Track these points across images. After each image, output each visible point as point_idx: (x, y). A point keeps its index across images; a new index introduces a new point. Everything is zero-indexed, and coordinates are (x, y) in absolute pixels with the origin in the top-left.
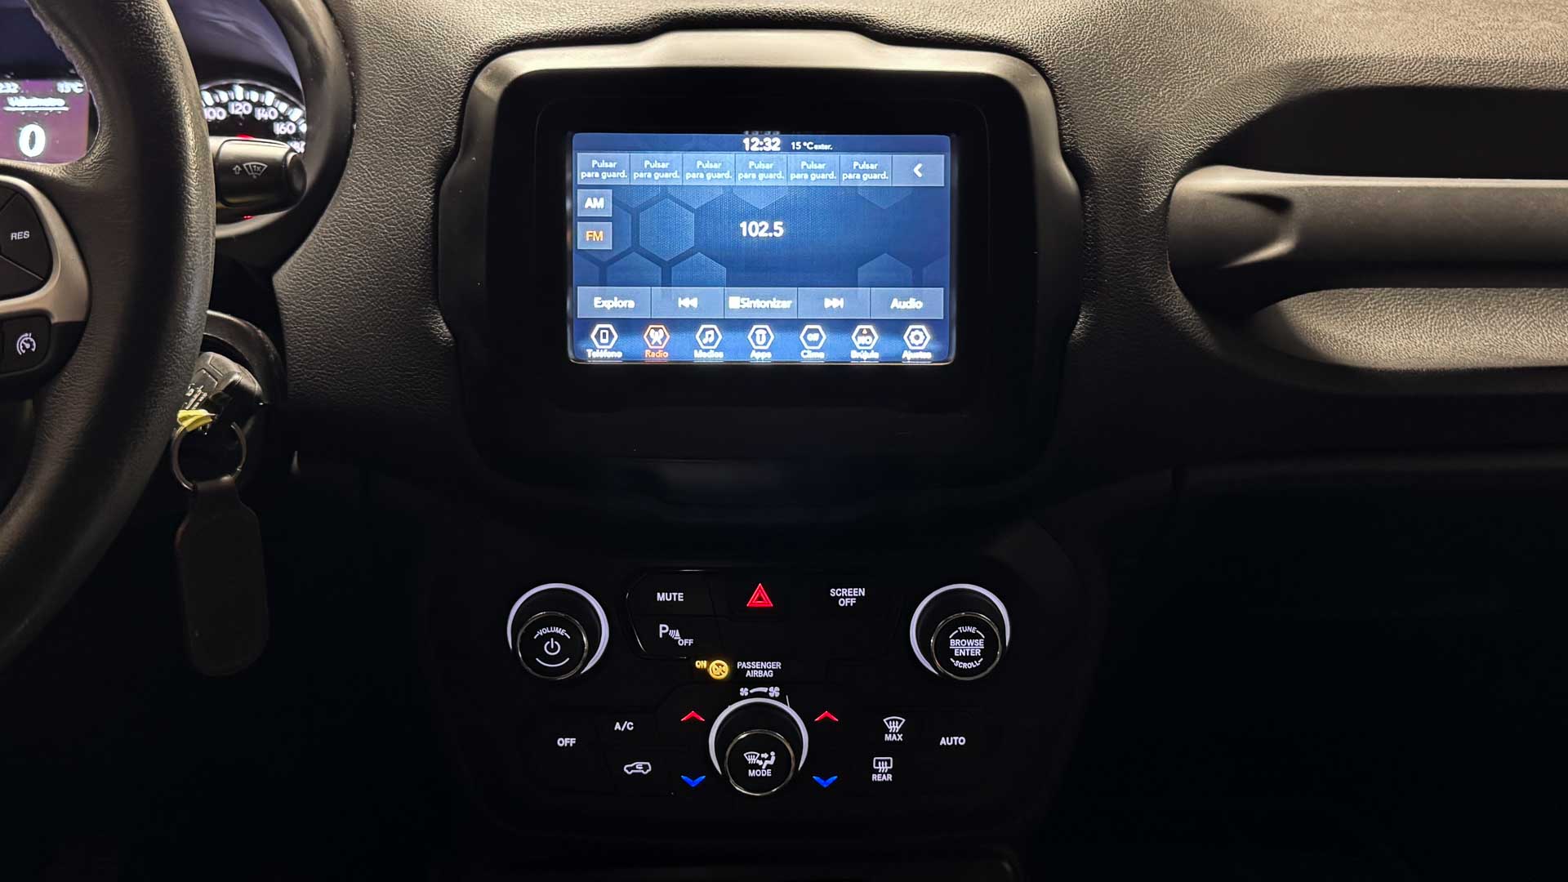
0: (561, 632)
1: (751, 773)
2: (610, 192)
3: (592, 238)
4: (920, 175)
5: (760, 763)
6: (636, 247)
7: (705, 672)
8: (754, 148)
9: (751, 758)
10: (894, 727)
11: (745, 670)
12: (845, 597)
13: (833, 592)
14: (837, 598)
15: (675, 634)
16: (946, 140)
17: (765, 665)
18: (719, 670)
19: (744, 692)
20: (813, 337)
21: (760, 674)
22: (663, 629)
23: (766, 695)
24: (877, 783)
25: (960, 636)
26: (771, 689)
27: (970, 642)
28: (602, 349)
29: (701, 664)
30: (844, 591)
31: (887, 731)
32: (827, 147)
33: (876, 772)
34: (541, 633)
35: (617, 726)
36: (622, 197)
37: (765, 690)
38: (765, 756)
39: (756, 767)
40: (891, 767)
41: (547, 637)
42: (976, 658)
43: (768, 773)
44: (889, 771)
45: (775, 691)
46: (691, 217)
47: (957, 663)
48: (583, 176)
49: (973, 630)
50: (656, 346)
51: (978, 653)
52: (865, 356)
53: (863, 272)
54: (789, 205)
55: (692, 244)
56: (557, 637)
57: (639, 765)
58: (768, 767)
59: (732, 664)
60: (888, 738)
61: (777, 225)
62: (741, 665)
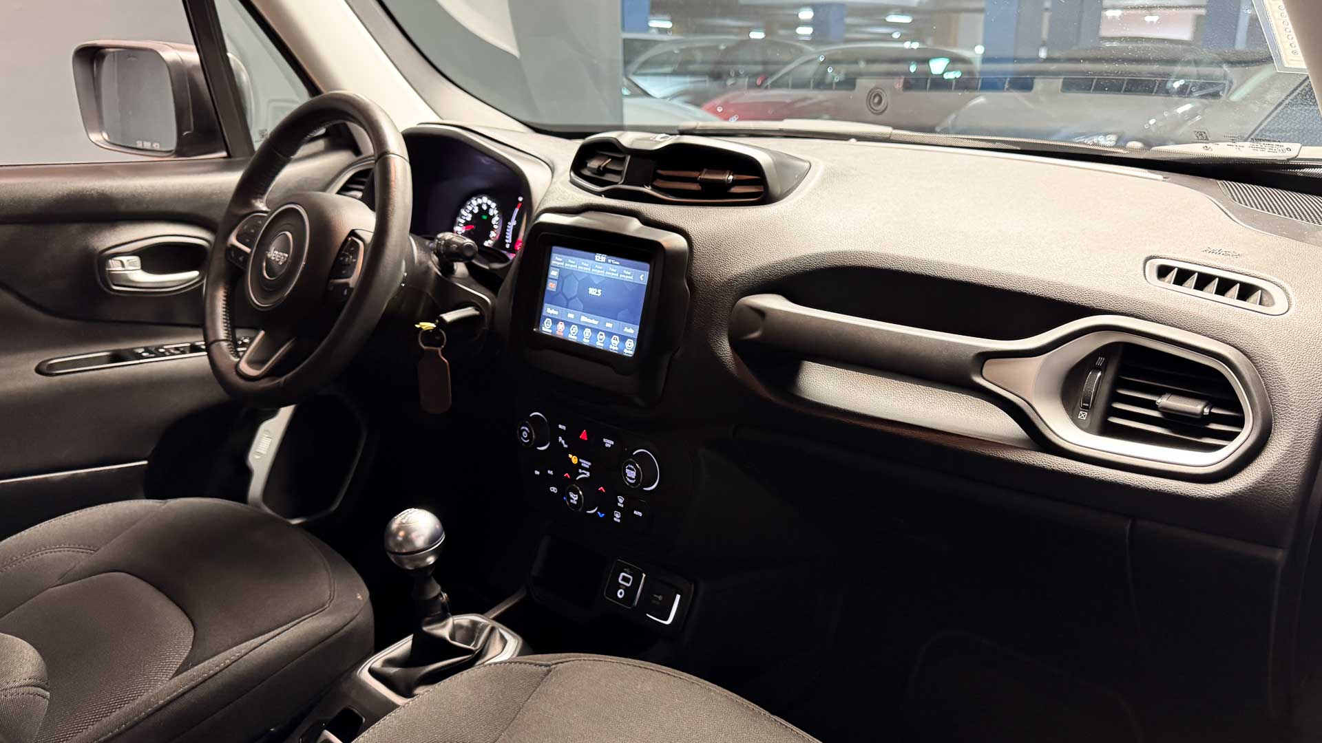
0: (527, 429)
1: (571, 501)
2: (558, 270)
3: (551, 286)
4: (642, 279)
5: (573, 497)
6: (561, 292)
7: (571, 459)
8: (598, 260)
9: (571, 495)
10: (621, 500)
11: (582, 463)
12: (608, 443)
13: (605, 440)
14: (606, 443)
15: (563, 442)
16: (647, 266)
17: (587, 463)
18: (574, 460)
19: (581, 471)
20: (601, 337)
21: (585, 466)
22: (561, 439)
23: (586, 475)
24: (615, 521)
25: (628, 468)
26: (588, 473)
28: (546, 328)
30: (608, 441)
31: (618, 502)
32: (618, 263)
33: (615, 517)
34: (522, 428)
36: (561, 270)
37: (586, 472)
38: (576, 496)
39: (572, 499)
40: (620, 517)
41: (523, 430)
42: (634, 479)
43: (575, 503)
44: (620, 519)
46: (577, 283)
47: (628, 479)
48: (553, 262)
49: (632, 467)
50: (560, 331)
51: (634, 477)
52: (614, 348)
53: (620, 315)
54: (605, 284)
55: (575, 293)
56: (527, 431)
57: (554, 488)
58: (576, 500)
59: (578, 459)
60: (619, 505)
61: (599, 291)
62: (581, 460)
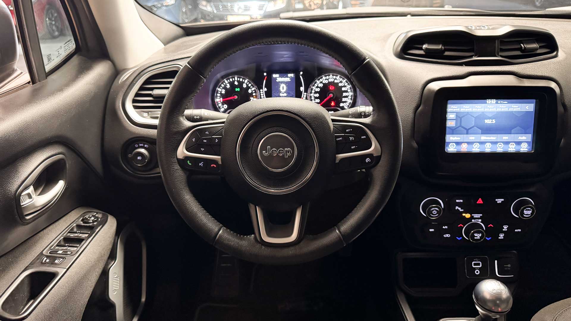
0: (437, 209)
1: (475, 238)
2: (455, 113)
3: (450, 124)
4: (528, 109)
5: (477, 236)
6: (461, 126)
8: (489, 103)
9: (476, 235)
10: (505, 228)
11: (474, 216)
12: (499, 201)
13: (496, 200)
14: (497, 201)
15: (460, 209)
16: (535, 101)
17: (478, 215)
18: (468, 216)
19: (473, 220)
20: (500, 146)
21: (477, 217)
22: (457, 208)
23: (478, 221)
24: (500, 239)
25: (526, 210)
26: (479, 220)
27: (529, 211)
28: (451, 149)
29: (464, 215)
30: (499, 200)
31: (504, 228)
32: (507, 102)
33: (500, 237)
34: (432, 209)
35: (444, 227)
36: (457, 113)
37: (478, 220)
38: (479, 234)
39: (477, 237)
40: (503, 236)
41: (434, 210)
42: (529, 215)
43: (479, 238)
44: (503, 237)
45: (480, 220)
46: (474, 119)
47: (525, 216)
48: (449, 110)
49: (530, 209)
50: (464, 148)
51: (530, 213)
52: (512, 150)
53: (513, 131)
54: (497, 116)
55: (473, 125)
56: (436, 210)
57: (447, 235)
58: (479, 237)
59: (471, 215)
60: (504, 230)
61: (494, 120)
62: (473, 215)
